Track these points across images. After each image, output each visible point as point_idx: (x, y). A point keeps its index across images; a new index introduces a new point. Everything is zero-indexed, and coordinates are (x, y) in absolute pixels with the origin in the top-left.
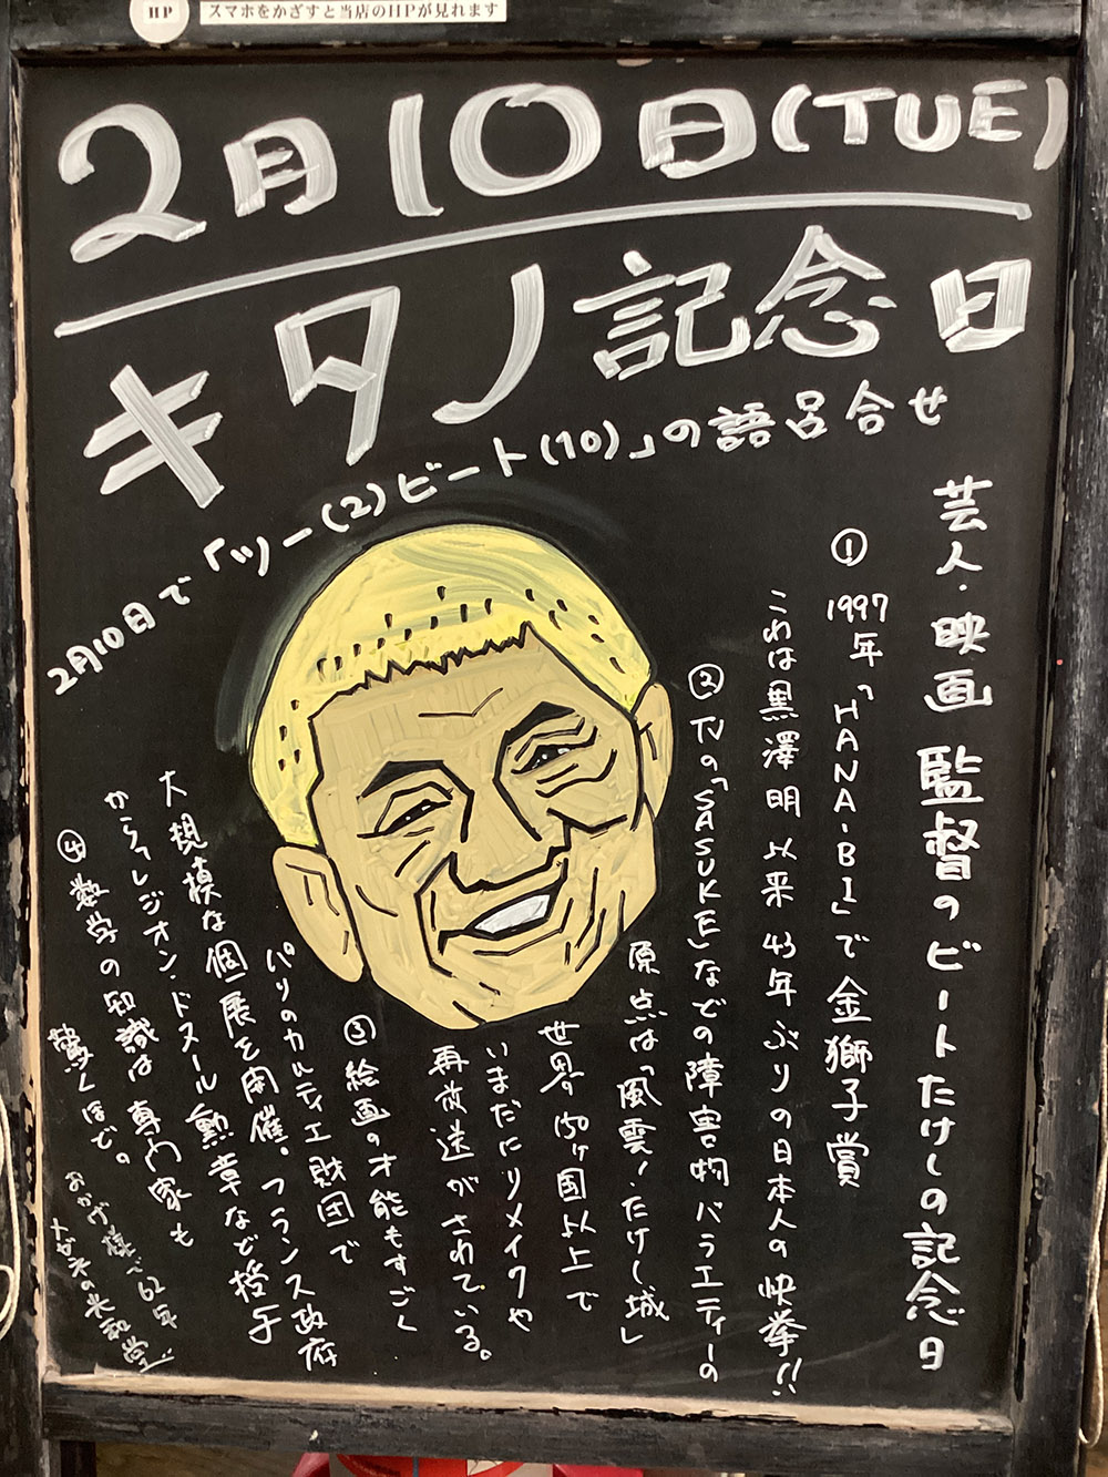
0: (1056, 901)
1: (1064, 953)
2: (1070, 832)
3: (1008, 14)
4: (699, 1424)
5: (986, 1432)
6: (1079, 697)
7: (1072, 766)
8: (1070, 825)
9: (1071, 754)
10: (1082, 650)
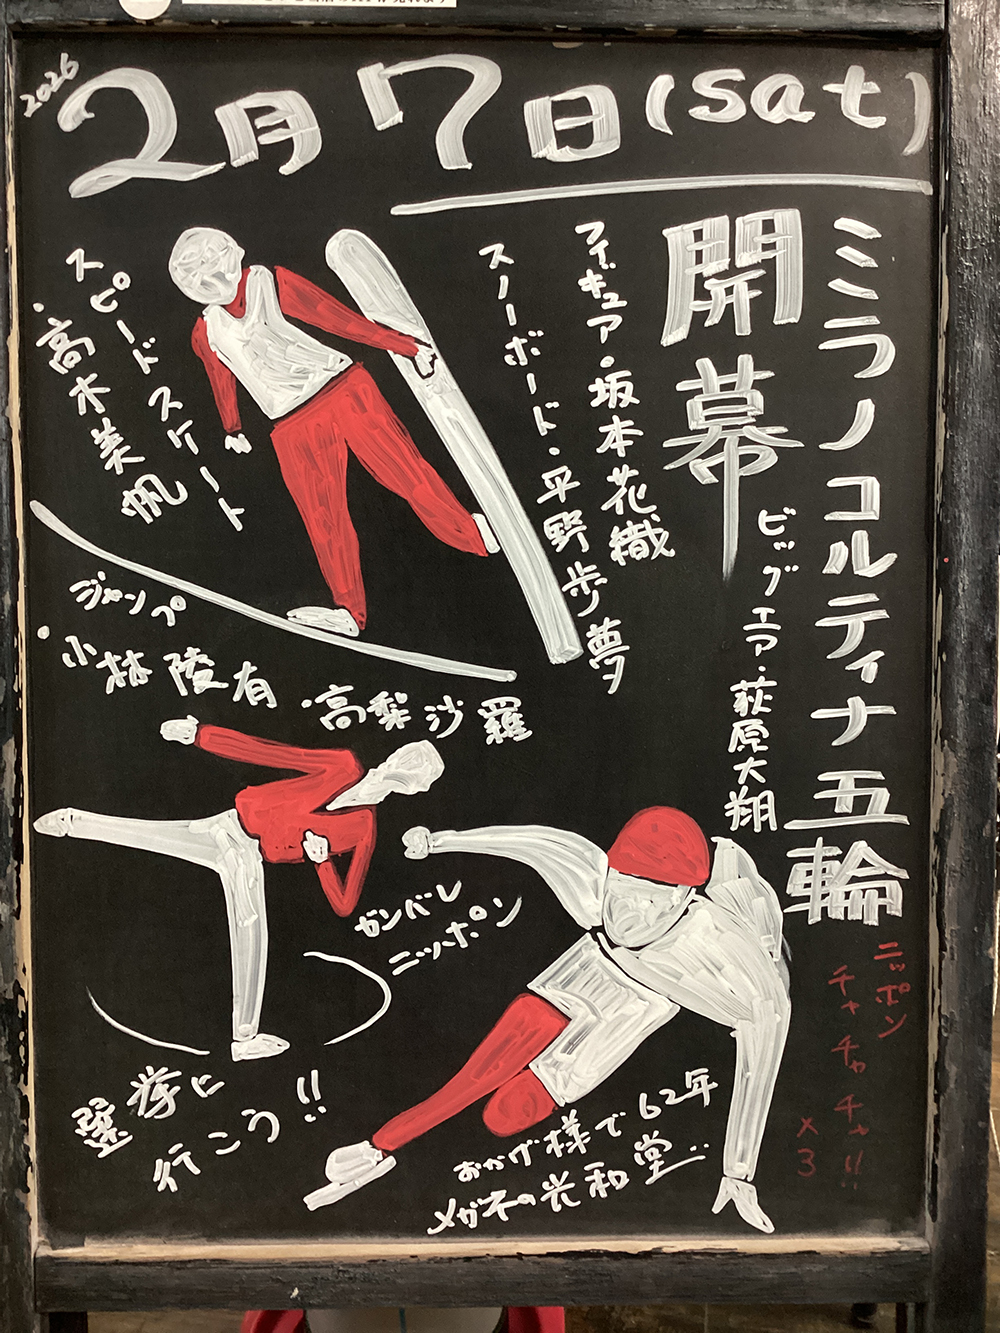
0: (950, 771)
1: (959, 815)
2: (961, 708)
3: (884, 11)
4: (650, 1261)
5: (906, 1251)
6: (964, 590)
7: (960, 649)
8: (960, 702)
9: (958, 639)
10: (964, 549)
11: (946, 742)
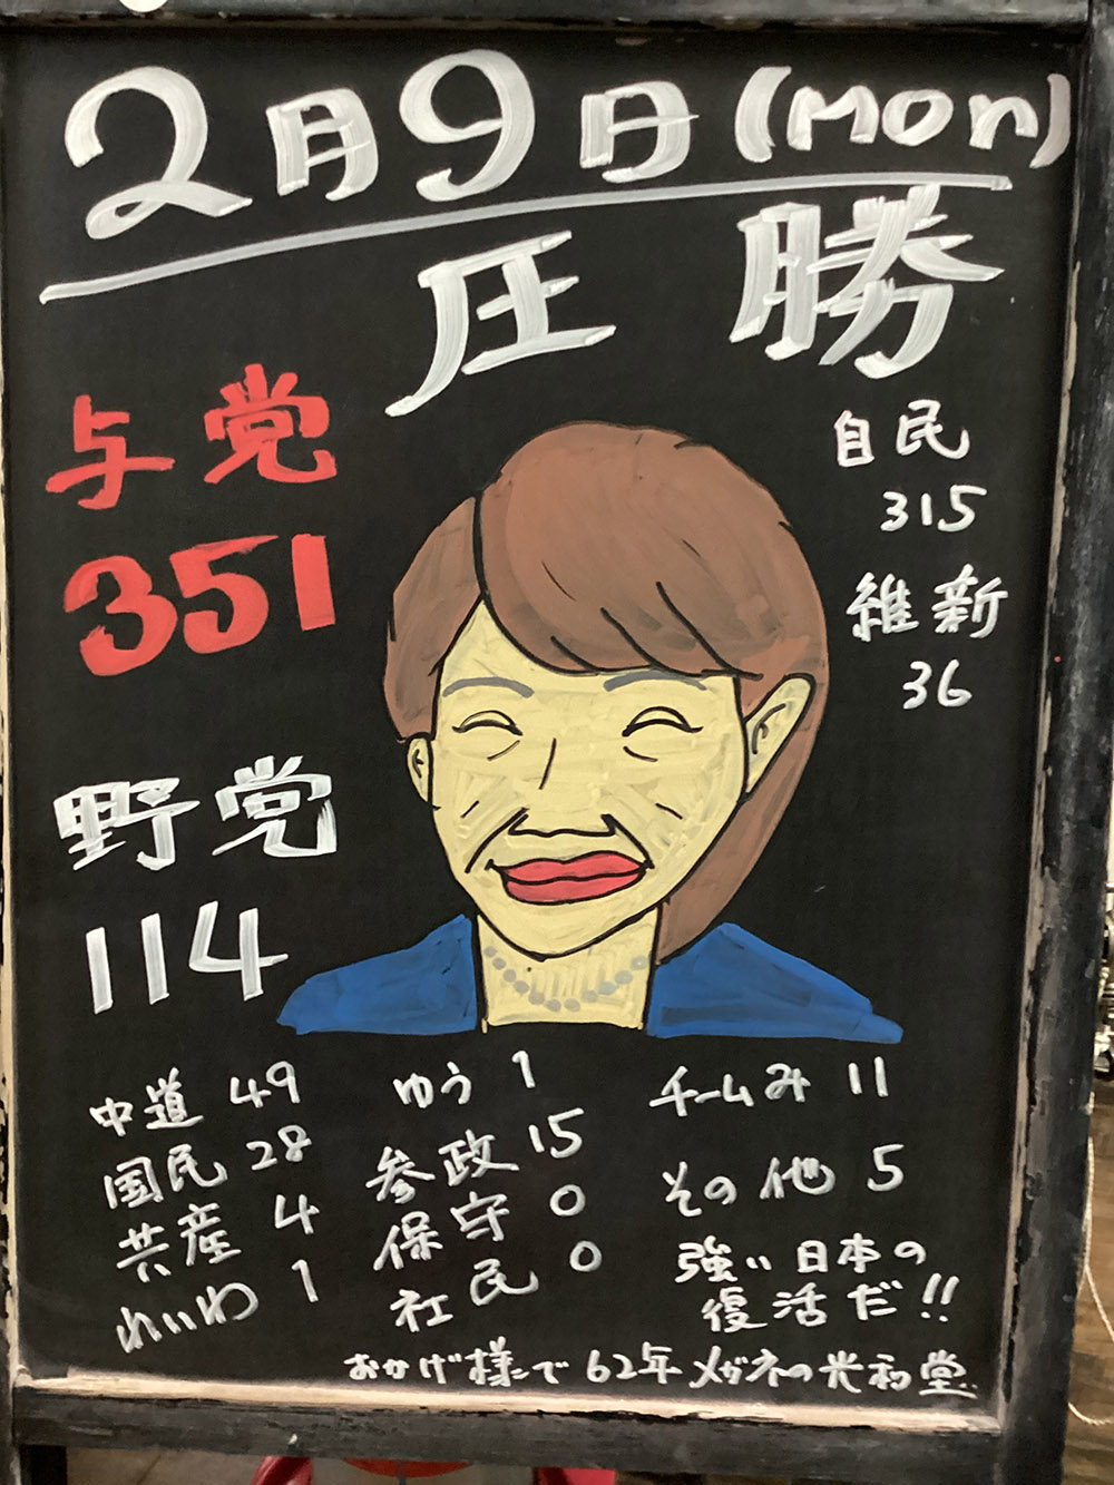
0: (1050, 902)
1: (1058, 953)
2: (1066, 831)
4: (685, 1426)
5: (974, 1433)
6: (1077, 695)
7: (1069, 763)
9: (1067, 752)
10: (1079, 647)
11: (1047, 869)
